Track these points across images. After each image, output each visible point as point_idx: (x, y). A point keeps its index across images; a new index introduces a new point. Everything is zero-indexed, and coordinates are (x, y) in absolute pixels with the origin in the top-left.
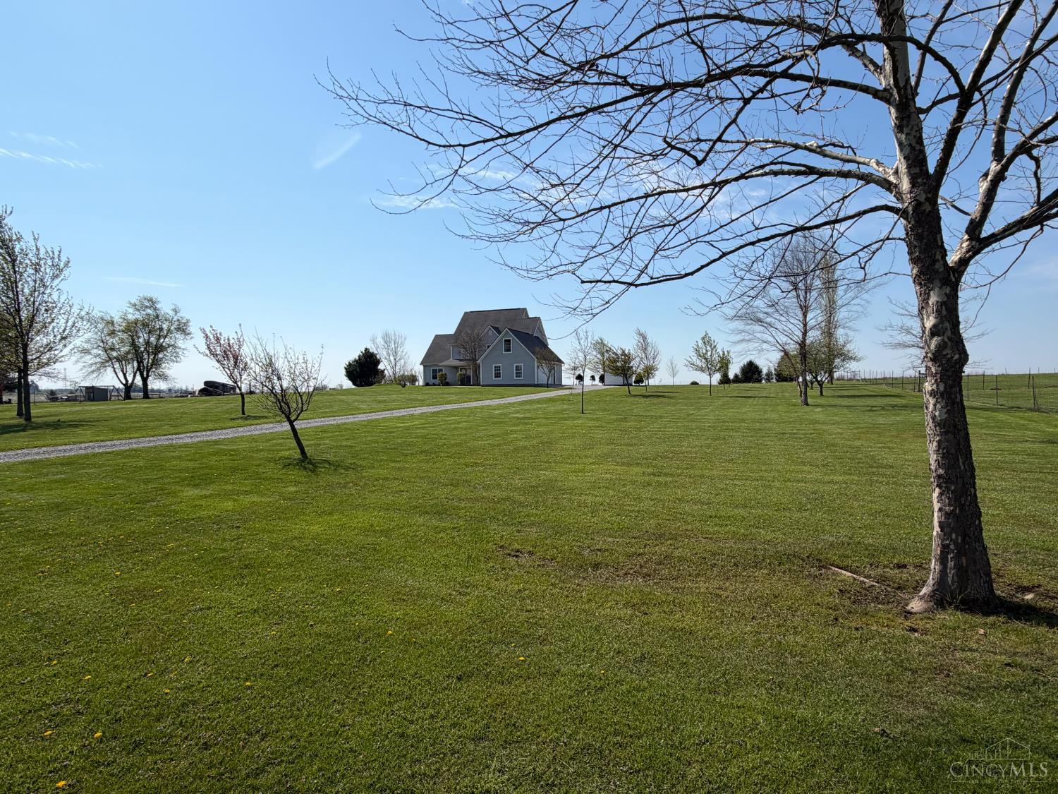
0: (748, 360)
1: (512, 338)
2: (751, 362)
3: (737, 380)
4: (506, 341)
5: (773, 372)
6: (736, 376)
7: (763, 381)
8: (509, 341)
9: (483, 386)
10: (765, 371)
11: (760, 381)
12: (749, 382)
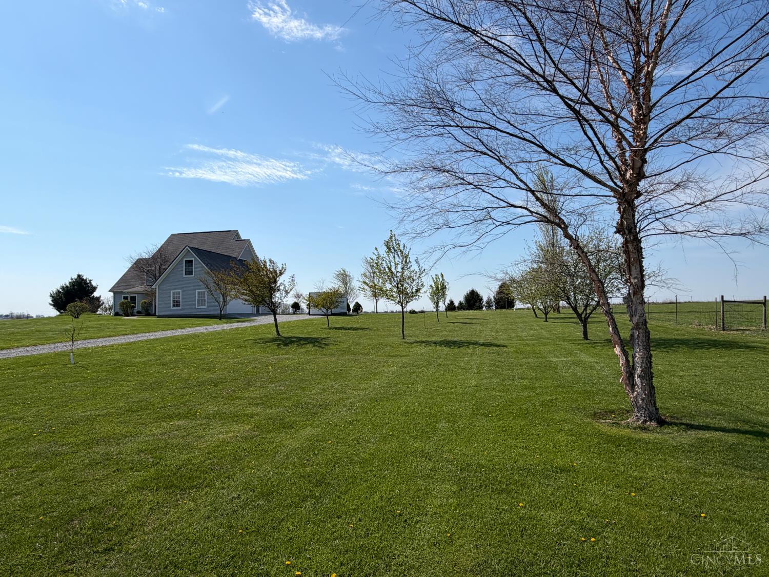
0: (471, 289)
1: (194, 258)
2: (473, 291)
3: (461, 307)
4: (187, 262)
5: (493, 300)
6: (461, 303)
7: (484, 308)
8: (191, 261)
9: (159, 317)
10: (485, 299)
11: (481, 308)
12: (472, 309)
